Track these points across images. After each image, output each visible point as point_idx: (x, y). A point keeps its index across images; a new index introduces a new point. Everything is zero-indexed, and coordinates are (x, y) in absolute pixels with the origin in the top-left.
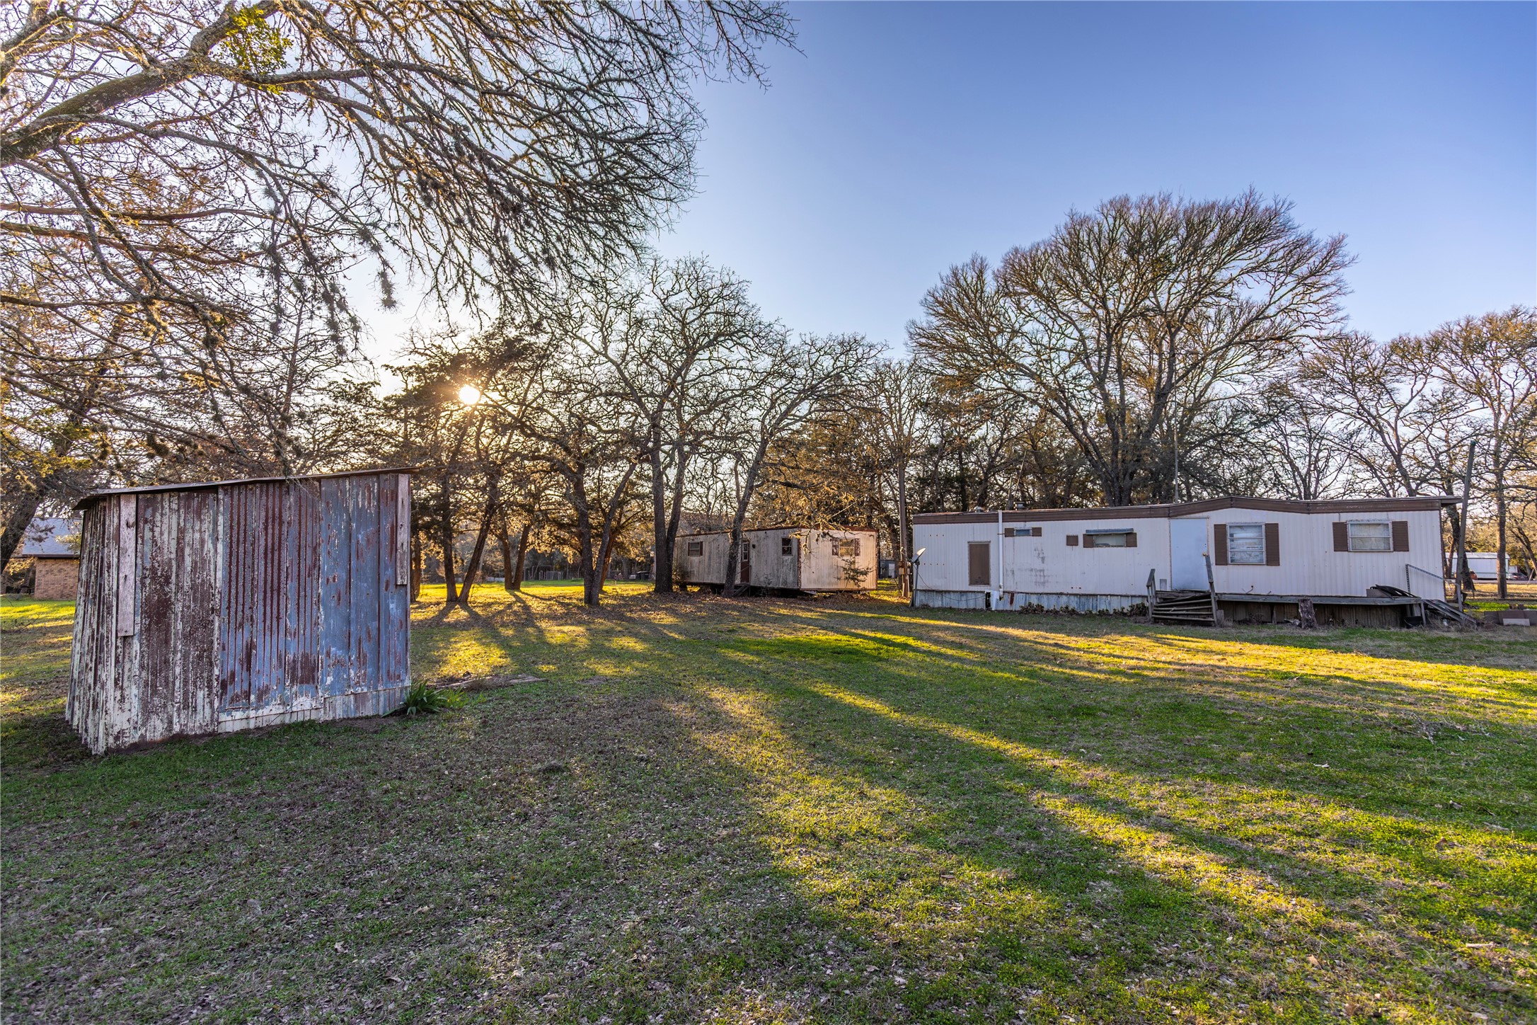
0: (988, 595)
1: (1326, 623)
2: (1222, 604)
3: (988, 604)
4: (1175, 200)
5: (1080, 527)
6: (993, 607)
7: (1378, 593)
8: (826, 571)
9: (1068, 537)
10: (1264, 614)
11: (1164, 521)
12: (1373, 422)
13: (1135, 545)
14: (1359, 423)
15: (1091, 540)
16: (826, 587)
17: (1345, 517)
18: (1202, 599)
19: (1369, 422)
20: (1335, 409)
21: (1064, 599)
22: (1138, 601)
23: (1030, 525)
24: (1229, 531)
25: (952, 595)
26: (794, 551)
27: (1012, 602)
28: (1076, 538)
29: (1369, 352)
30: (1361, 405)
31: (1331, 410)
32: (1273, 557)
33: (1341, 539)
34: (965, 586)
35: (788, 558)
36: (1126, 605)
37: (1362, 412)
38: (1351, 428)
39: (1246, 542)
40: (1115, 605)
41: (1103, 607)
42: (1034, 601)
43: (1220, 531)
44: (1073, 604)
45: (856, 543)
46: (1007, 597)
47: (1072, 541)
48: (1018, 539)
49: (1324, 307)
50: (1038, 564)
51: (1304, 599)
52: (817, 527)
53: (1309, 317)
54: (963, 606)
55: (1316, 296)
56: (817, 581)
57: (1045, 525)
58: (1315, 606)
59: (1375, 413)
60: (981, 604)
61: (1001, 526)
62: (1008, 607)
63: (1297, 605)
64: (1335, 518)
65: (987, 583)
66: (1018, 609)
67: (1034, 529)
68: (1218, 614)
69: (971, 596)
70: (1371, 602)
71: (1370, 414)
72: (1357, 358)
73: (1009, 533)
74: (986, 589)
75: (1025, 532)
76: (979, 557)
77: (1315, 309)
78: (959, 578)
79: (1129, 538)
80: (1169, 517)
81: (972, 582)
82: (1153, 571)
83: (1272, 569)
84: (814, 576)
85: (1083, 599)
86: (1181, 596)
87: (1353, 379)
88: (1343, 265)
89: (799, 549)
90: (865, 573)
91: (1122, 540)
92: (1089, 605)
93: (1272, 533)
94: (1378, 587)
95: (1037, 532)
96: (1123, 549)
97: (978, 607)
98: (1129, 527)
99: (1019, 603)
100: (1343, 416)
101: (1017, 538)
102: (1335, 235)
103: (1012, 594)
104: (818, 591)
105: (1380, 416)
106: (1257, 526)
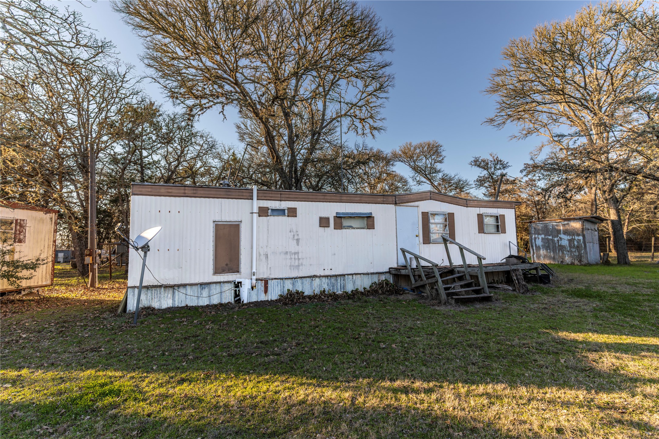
0: (238, 284)
3: (237, 296)
5: (331, 210)
6: (245, 299)
7: (514, 260)
9: (321, 219)
11: (391, 208)
13: (373, 228)
15: (339, 221)
17: (482, 211)
21: (317, 281)
23: (285, 205)
24: (430, 217)
25: (189, 289)
27: (266, 291)
28: (328, 219)
32: (452, 237)
34: (208, 277)
41: (349, 287)
42: (289, 286)
43: (425, 217)
44: (324, 286)
45: (20, 225)
46: (261, 286)
47: (324, 222)
48: (273, 220)
50: (293, 247)
54: (204, 301)
57: (300, 206)
60: (228, 297)
61: (256, 204)
62: (263, 297)
64: (478, 211)
65: (237, 270)
66: (275, 298)
67: (289, 209)
69: (215, 289)
73: (263, 212)
74: (235, 278)
75: (280, 212)
78: (200, 266)
79: (369, 221)
80: (395, 204)
81: (217, 271)
85: (333, 280)
90: (33, 266)
91: (363, 223)
92: (338, 286)
93: (451, 219)
95: (292, 212)
96: (364, 231)
97: (225, 301)
98: (368, 211)
99: (276, 291)
101: (271, 219)
103: (266, 282)
106: (444, 215)
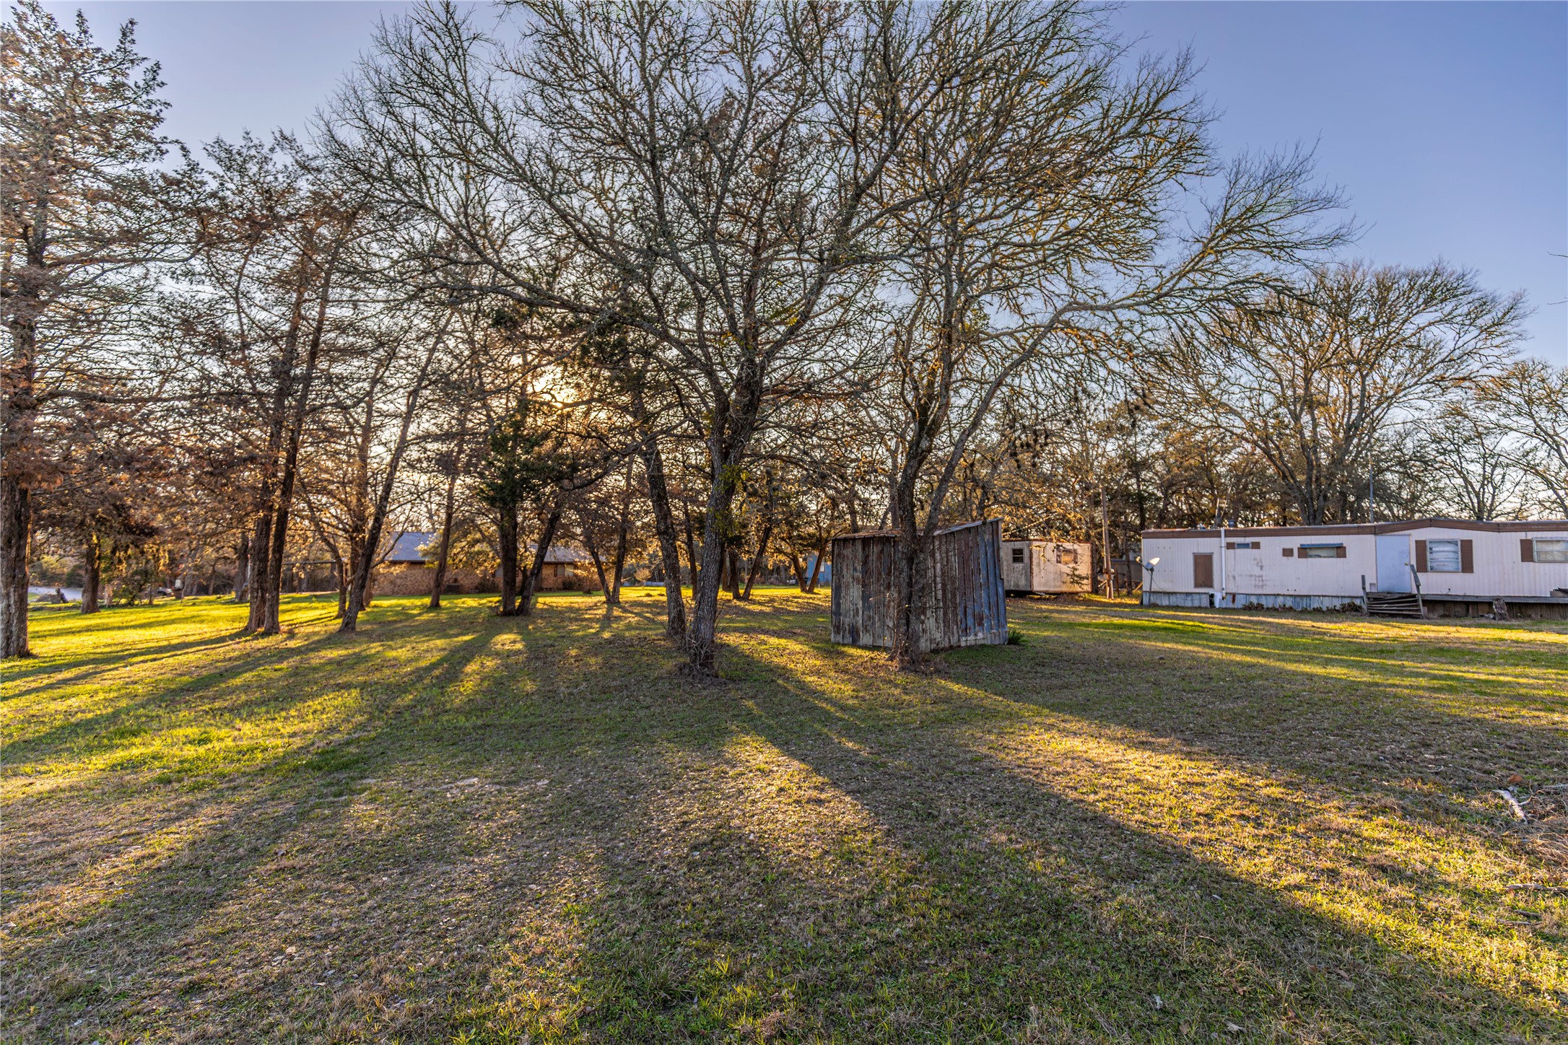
0: (1212, 596)
1: (1516, 617)
2: (1425, 602)
3: (1212, 603)
4: (1366, 263)
5: (1295, 542)
6: (1217, 605)
7: (1560, 594)
8: (1052, 576)
9: (1284, 550)
10: (1460, 609)
11: (1371, 538)
12: (1549, 440)
13: (1344, 556)
14: (1536, 441)
15: (1304, 552)
16: (1052, 590)
17: (1530, 535)
18: (1410, 599)
19: (1546, 441)
20: (1511, 429)
21: (1281, 599)
22: (1347, 601)
23: (1249, 540)
24: (1428, 545)
25: (1179, 596)
26: (1026, 560)
27: (1234, 601)
28: (1291, 550)
29: (1546, 376)
30: (1539, 426)
31: (1506, 429)
32: (1467, 566)
33: (1527, 552)
34: (1191, 589)
35: (1019, 566)
36: (1337, 604)
37: (1539, 432)
38: (1527, 447)
39: (1444, 555)
40: (1327, 604)
41: (1316, 605)
42: (1254, 600)
43: (1421, 546)
44: (1289, 603)
45: (1075, 553)
46: (1230, 598)
47: (1287, 552)
48: (1239, 551)
49: (1506, 350)
50: (1257, 571)
51: (1498, 599)
52: (1051, 540)
53: (1491, 359)
54: (1189, 604)
55: (1498, 341)
56: (1046, 584)
57: (1263, 540)
58: (1507, 604)
59: (1552, 433)
60: (1205, 603)
61: (1224, 540)
62: (1231, 606)
63: (1490, 604)
64: (1522, 535)
65: (1211, 586)
66: (1240, 606)
67: (1253, 543)
68: (1423, 610)
69: (1196, 596)
70: (1554, 601)
71: (1546, 433)
72: (1534, 381)
73: (1230, 546)
74: (1210, 591)
75: (1246, 546)
76: (1203, 568)
77: (1497, 352)
78: (1184, 580)
79: (1340, 551)
80: (1375, 534)
81: (1196, 586)
82: (1363, 577)
83: (1467, 575)
84: (1043, 580)
85: (1298, 599)
86: (1389, 596)
87: (1530, 402)
88: (1525, 316)
89: (1031, 557)
91: (1334, 552)
92: (1304, 603)
93: (1467, 547)
94: (1560, 590)
95: (1256, 546)
96: (1334, 560)
97: (1203, 605)
98: (1335, 542)
99: (1240, 602)
100: (1519, 435)
102: (1517, 290)
103: (1234, 595)
104: (1047, 593)
105: (1557, 435)
106: (1454, 542)
